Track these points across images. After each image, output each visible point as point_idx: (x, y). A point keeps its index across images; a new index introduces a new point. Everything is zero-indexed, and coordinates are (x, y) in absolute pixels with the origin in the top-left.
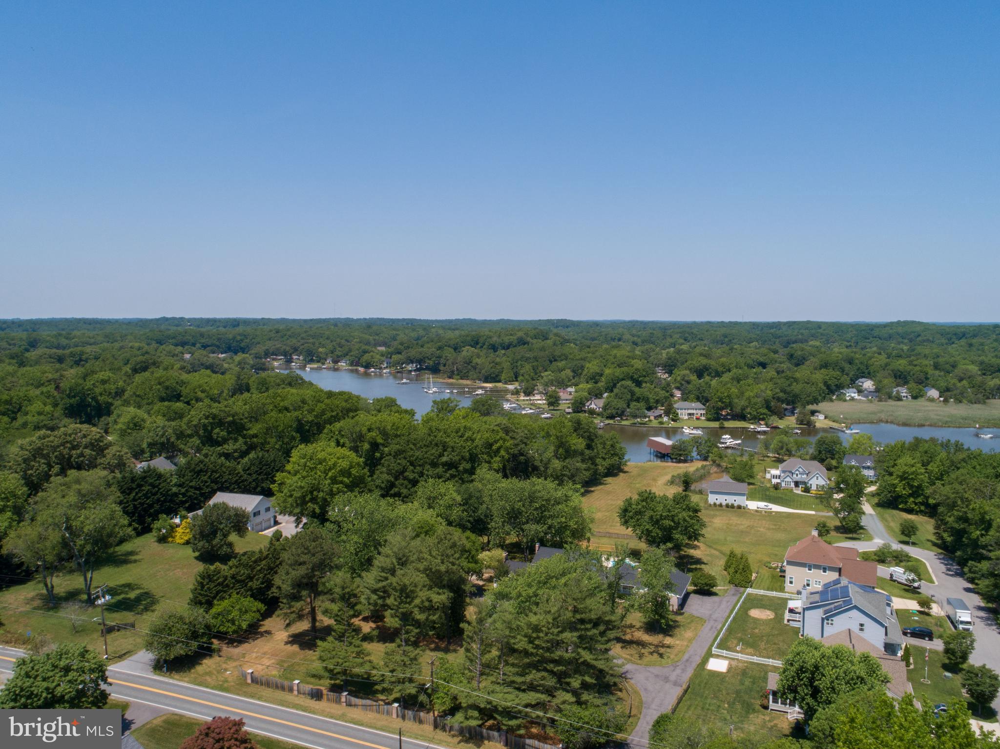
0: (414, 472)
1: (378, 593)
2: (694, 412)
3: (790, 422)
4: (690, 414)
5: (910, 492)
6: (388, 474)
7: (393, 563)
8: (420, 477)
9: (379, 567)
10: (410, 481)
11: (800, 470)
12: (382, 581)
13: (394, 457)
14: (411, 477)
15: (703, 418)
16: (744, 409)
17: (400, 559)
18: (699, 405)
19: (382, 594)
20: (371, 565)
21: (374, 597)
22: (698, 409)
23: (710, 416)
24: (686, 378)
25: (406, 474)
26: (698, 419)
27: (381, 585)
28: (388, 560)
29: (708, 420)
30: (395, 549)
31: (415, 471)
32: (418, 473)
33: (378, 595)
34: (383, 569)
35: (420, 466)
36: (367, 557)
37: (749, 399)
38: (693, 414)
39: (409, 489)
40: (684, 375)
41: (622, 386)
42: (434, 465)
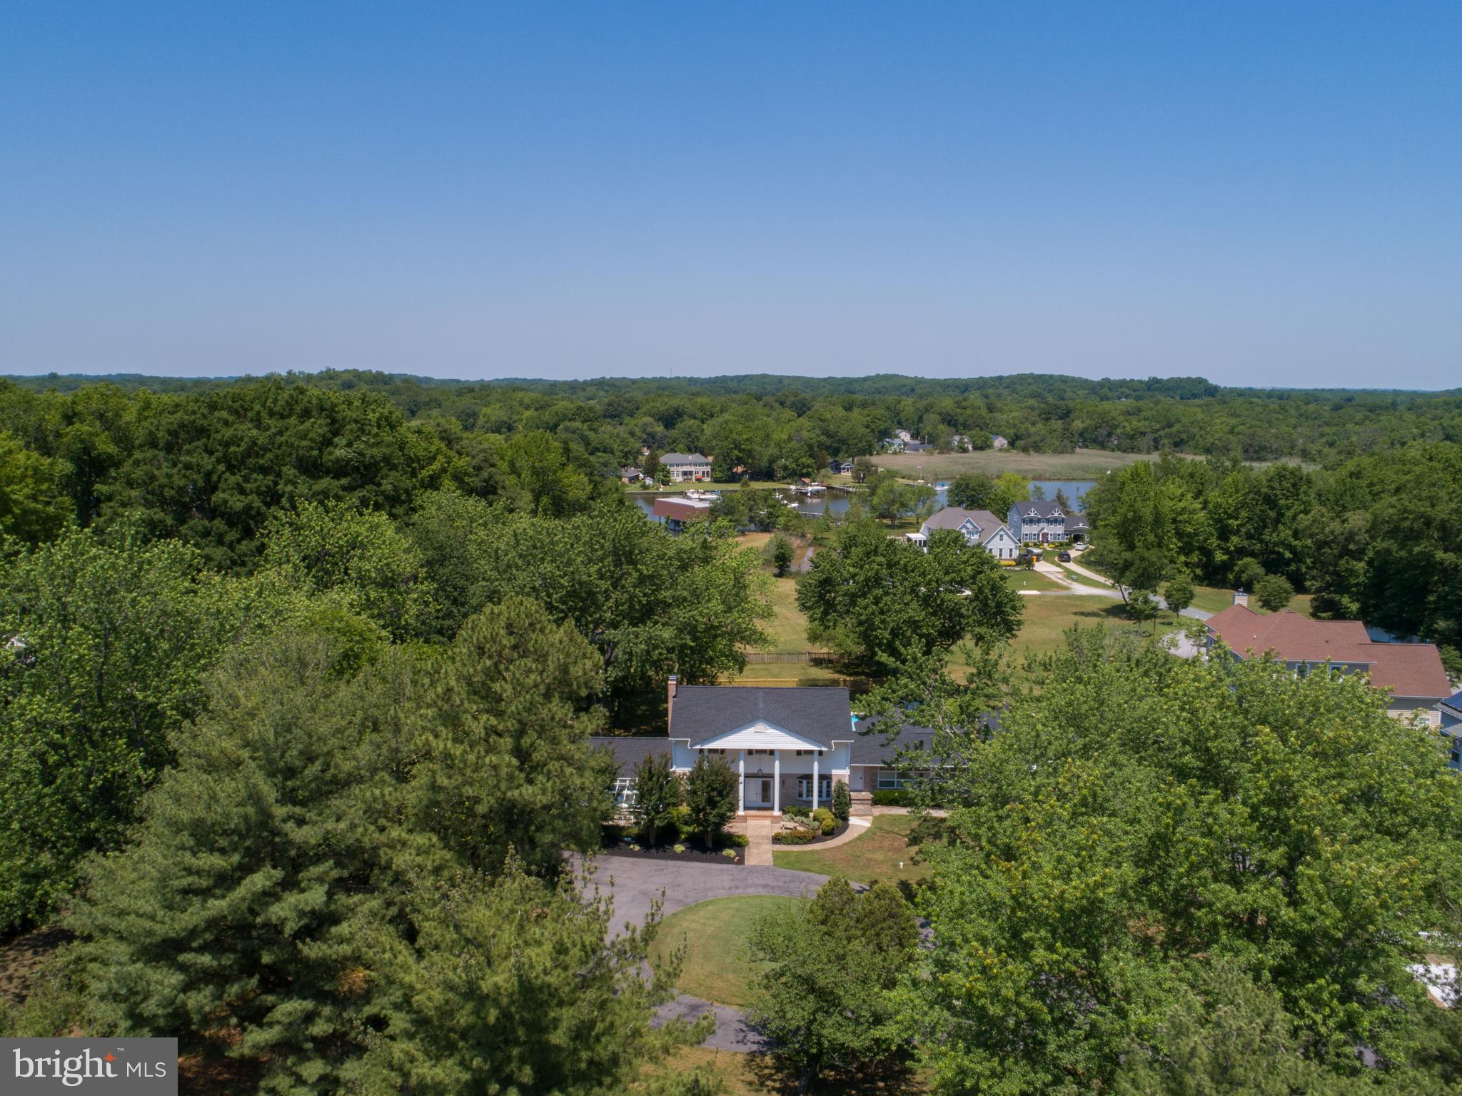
0: (242, 491)
1: (185, 957)
2: (692, 469)
3: (845, 478)
4: (685, 473)
5: (1180, 544)
6: (148, 504)
7: (254, 797)
8: (268, 505)
9: (176, 826)
10: (232, 519)
11: (969, 525)
12: (205, 893)
13: (169, 448)
14: (239, 506)
15: (707, 479)
16: (774, 461)
17: (290, 772)
18: (697, 457)
19: (206, 959)
20: (127, 817)
21: (165, 981)
22: (699, 465)
23: (719, 475)
24: (649, 429)
25: (218, 497)
26: (699, 480)
27: (195, 915)
28: (229, 787)
29: (717, 481)
30: (263, 729)
31: (248, 486)
32: (259, 493)
33: (182, 968)
34: (203, 836)
35: (264, 471)
36: (98, 781)
37: (778, 445)
38: (691, 473)
39: (231, 547)
40: (645, 425)
41: (567, 429)
42: (311, 468)
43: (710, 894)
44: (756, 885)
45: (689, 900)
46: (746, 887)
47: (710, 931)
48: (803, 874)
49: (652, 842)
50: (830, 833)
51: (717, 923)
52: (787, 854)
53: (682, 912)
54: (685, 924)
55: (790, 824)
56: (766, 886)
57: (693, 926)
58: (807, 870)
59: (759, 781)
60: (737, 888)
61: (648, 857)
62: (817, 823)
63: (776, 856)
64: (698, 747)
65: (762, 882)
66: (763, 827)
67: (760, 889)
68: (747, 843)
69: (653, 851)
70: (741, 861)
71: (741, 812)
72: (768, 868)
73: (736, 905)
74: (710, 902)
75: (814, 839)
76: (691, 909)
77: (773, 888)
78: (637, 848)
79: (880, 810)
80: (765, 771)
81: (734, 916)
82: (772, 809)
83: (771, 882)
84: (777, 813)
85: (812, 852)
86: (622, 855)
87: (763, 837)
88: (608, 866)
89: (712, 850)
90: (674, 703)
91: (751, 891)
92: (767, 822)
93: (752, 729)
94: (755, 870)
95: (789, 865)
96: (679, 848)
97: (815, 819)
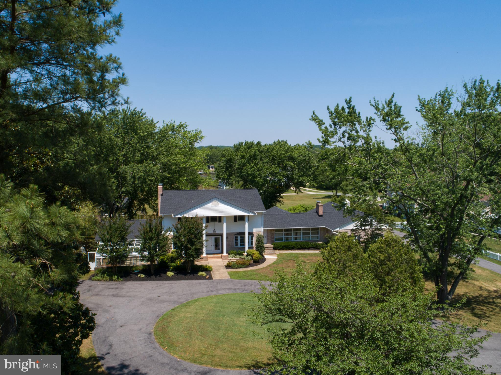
43: (195, 296)
44: (224, 289)
45: (181, 301)
46: (218, 290)
47: (201, 317)
48: (251, 281)
49: (152, 272)
50: (257, 262)
51: (204, 312)
52: (237, 272)
53: (178, 307)
54: (182, 315)
55: (234, 259)
56: (230, 289)
57: (188, 315)
58: (252, 279)
59: (213, 238)
60: (212, 291)
61: (150, 280)
62: (249, 257)
63: (231, 274)
64: (179, 216)
65: (227, 287)
66: (218, 262)
67: (227, 291)
68: (212, 270)
69: (153, 277)
70: (210, 278)
71: (204, 255)
72: (228, 280)
73: (214, 300)
74: (197, 300)
75: (249, 265)
76: (184, 305)
77: (235, 289)
78: (143, 276)
79: (278, 252)
80: (218, 232)
81: (216, 307)
82: (222, 252)
83: (232, 286)
84: (225, 254)
85: (251, 271)
86: (133, 280)
87: (220, 266)
88: (124, 287)
89: (190, 274)
90: (161, 198)
91: (222, 292)
92: (220, 260)
93: (210, 204)
94: (220, 282)
95: (239, 278)
96: (170, 274)
97: (247, 256)
